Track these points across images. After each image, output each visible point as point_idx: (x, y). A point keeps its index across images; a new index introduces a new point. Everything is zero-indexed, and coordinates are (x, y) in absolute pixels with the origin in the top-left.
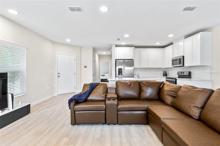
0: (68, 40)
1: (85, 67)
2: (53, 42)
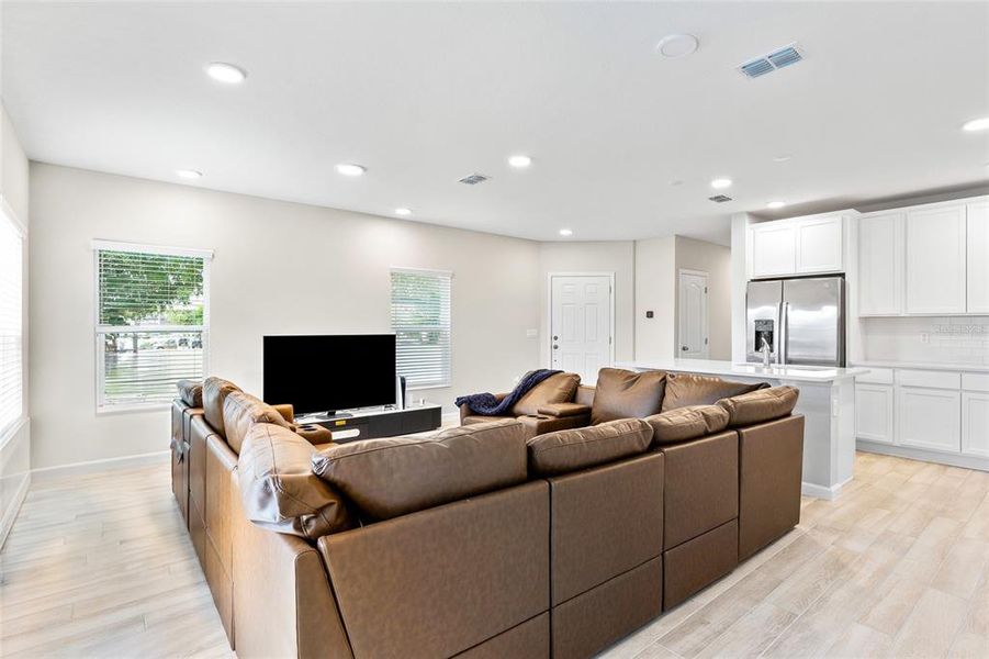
0: (566, 233)
1: (650, 315)
2: (538, 244)
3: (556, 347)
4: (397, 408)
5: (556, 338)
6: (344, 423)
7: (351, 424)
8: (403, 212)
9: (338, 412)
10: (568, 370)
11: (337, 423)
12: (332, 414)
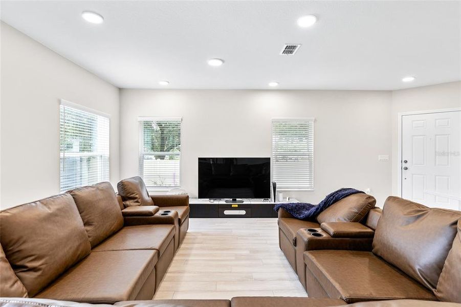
0: (408, 80)
2: (389, 93)
3: (406, 169)
4: (270, 202)
5: (406, 162)
6: (237, 206)
7: (241, 207)
8: (273, 85)
9: (237, 199)
10: (368, 191)
11: (233, 206)
12: (234, 200)
